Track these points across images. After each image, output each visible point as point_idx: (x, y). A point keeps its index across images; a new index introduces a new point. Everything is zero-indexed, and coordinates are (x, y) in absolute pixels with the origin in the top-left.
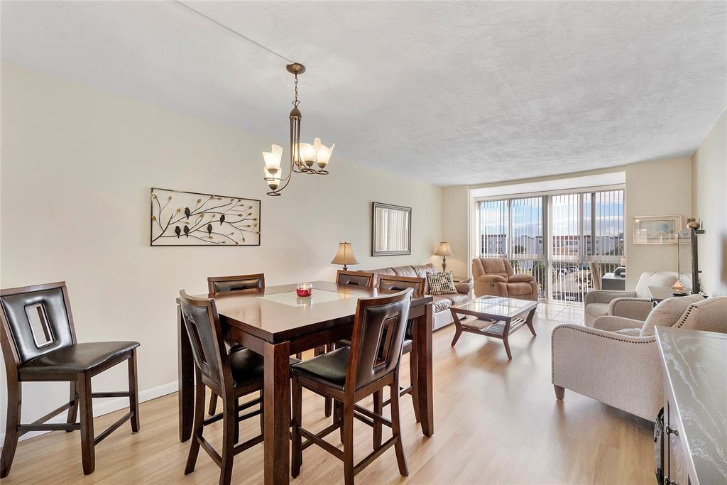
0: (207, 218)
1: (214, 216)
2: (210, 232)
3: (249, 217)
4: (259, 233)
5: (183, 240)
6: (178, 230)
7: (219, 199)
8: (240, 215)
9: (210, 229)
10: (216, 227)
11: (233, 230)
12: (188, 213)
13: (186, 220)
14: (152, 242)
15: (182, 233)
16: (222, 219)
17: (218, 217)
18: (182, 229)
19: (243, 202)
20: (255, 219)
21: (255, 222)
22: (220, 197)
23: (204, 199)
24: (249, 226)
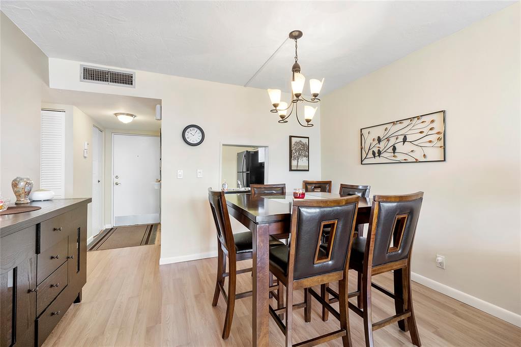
0: (392, 141)
1: (397, 139)
2: (394, 153)
3: (431, 132)
4: (444, 148)
5: (377, 160)
6: (374, 153)
7: (400, 123)
8: (421, 132)
9: (394, 149)
10: (399, 147)
11: (414, 148)
12: (379, 140)
13: (378, 145)
14: (362, 161)
15: (377, 155)
16: (405, 140)
17: (401, 139)
18: (376, 151)
19: (423, 119)
20: (438, 133)
21: (438, 136)
22: (400, 121)
23: (389, 126)
24: (430, 142)
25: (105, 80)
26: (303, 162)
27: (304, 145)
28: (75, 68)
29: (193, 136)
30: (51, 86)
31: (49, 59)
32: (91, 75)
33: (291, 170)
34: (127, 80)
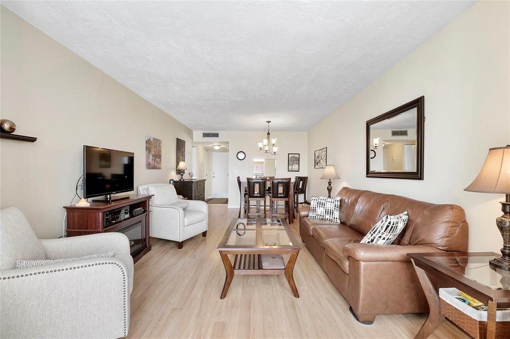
25: (209, 136)
26: (295, 167)
27: (296, 158)
28: (200, 133)
29: (241, 156)
30: (194, 141)
31: (194, 132)
32: (206, 135)
33: (288, 171)
34: (216, 135)
